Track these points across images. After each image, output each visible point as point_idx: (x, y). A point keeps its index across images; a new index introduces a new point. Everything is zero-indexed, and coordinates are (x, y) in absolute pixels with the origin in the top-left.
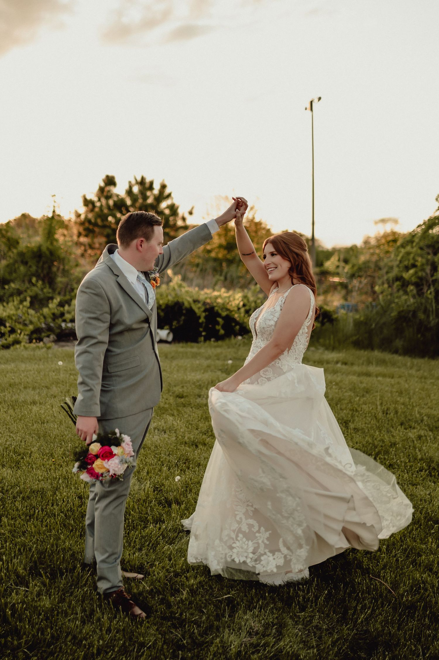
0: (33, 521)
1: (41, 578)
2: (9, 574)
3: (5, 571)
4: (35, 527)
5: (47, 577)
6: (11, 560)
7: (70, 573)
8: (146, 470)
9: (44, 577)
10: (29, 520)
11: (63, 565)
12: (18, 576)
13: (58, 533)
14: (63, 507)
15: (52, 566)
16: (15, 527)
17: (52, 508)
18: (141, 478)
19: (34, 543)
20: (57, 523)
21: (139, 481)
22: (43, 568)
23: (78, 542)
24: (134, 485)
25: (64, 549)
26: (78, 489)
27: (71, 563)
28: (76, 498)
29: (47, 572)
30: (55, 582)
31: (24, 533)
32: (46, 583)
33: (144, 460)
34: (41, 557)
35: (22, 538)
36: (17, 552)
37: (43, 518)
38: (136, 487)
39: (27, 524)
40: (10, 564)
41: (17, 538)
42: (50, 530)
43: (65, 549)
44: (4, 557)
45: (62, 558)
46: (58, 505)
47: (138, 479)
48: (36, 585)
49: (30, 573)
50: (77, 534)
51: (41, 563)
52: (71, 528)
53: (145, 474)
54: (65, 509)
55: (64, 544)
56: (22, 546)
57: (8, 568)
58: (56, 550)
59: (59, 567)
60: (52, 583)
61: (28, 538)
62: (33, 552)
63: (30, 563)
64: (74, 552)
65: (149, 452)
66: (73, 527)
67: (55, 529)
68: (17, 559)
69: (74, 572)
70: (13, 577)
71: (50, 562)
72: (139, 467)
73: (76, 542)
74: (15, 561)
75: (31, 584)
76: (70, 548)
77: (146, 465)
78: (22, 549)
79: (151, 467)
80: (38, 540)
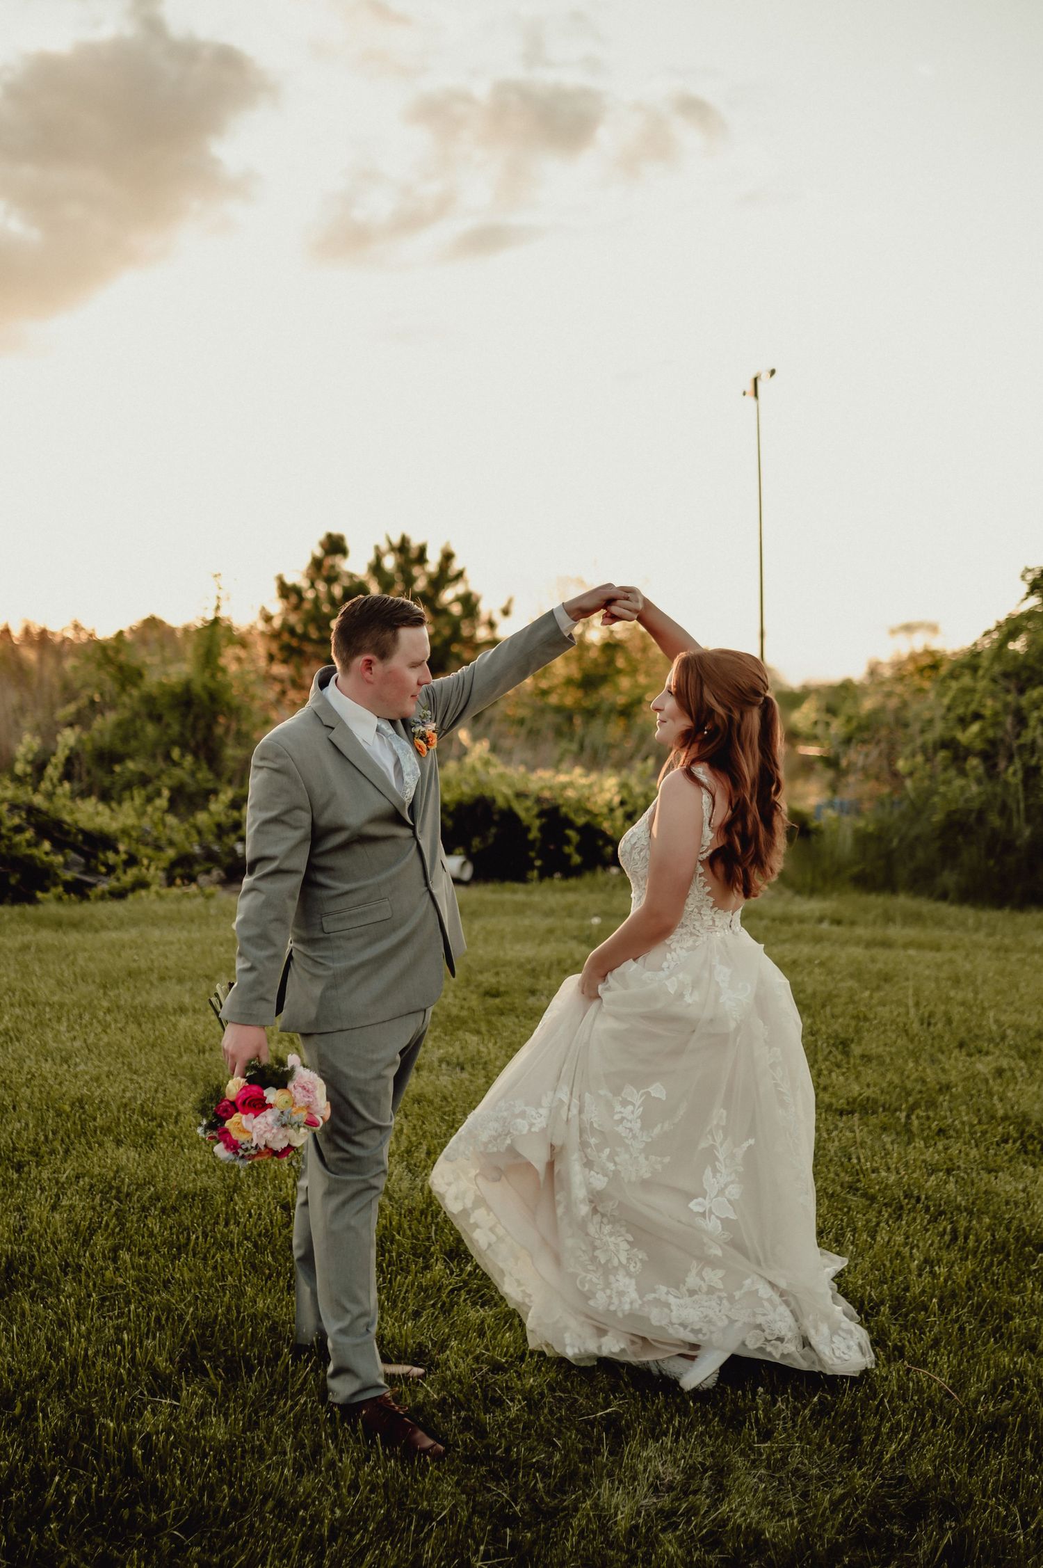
0: (186, 1259)
1: (207, 1379)
2: (137, 1370)
3: (128, 1365)
4: (191, 1271)
5: (217, 1375)
6: (141, 1342)
7: (267, 1367)
8: (425, 1147)
9: (212, 1376)
10: (176, 1257)
11: (252, 1350)
12: (155, 1374)
13: (240, 1282)
14: (248, 1227)
15: (230, 1353)
16: (147, 1272)
17: (226, 1231)
18: (415, 1165)
19: (189, 1305)
20: (237, 1262)
21: (410, 1171)
22: (210, 1357)
23: (283, 1300)
24: (401, 1179)
25: (253, 1317)
26: (281, 1190)
27: (269, 1345)
28: (275, 1209)
29: (218, 1367)
30: (235, 1387)
31: (166, 1284)
32: (217, 1389)
33: (421, 1127)
34: (203, 1335)
35: (164, 1295)
36: (152, 1325)
37: (208, 1252)
38: (405, 1185)
39: (173, 1264)
40: (137, 1350)
41: (152, 1295)
42: (223, 1276)
43: (255, 1315)
44: (125, 1336)
45: (249, 1335)
46: (238, 1224)
47: (407, 1166)
48: (194, 1393)
49: (182, 1368)
50: (281, 1284)
51: (205, 1347)
52: (267, 1272)
53: (423, 1156)
54: (255, 1233)
55: (253, 1306)
56: (163, 1311)
57: (134, 1358)
58: (237, 1318)
59: (244, 1354)
60: (229, 1390)
61: (176, 1293)
62: (188, 1324)
63: (182, 1347)
64: (274, 1322)
65: (431, 1109)
66: (272, 1268)
67: (234, 1275)
68: (154, 1338)
69: (277, 1365)
70: (145, 1377)
71: (224, 1344)
72: (410, 1141)
73: (279, 1300)
74: (149, 1343)
75: (185, 1392)
76: (267, 1315)
77: (424, 1136)
78: (164, 1318)
79: (435, 1142)
80: (197, 1298)
